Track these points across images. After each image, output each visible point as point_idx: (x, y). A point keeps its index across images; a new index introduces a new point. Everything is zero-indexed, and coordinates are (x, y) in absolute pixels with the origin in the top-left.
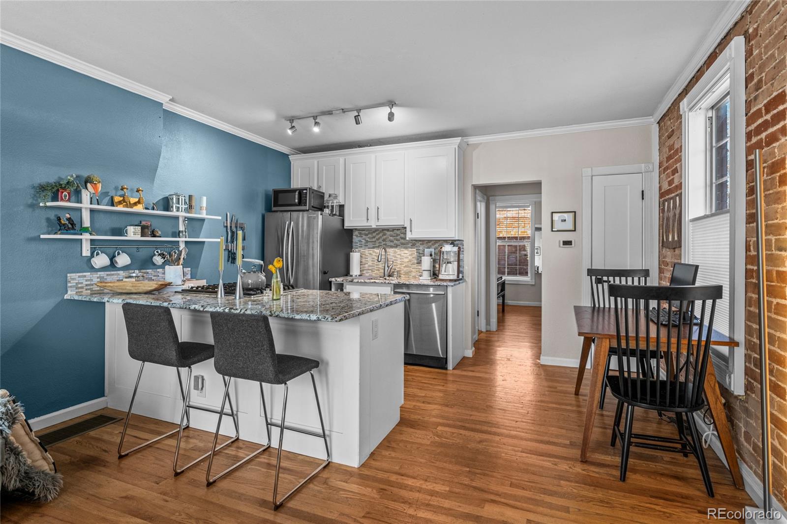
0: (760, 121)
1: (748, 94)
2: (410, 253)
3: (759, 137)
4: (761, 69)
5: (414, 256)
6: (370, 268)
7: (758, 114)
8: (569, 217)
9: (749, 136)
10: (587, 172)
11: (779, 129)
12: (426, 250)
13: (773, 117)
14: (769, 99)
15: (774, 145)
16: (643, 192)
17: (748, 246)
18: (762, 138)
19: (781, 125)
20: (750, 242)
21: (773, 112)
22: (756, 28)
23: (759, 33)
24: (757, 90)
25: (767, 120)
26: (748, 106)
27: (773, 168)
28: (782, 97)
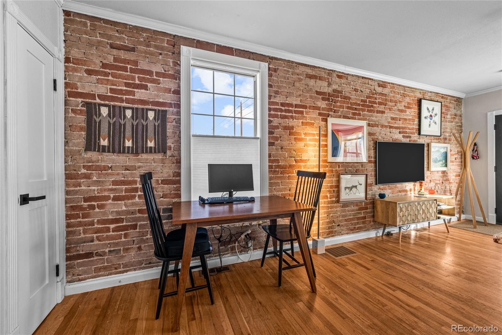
0: (278, 107)
3: (276, 113)
7: (277, 104)
9: (270, 110)
13: (285, 110)
14: (284, 102)
15: (287, 120)
16: (55, 81)
17: (270, 156)
18: (278, 114)
19: (290, 114)
20: (271, 154)
21: (286, 108)
22: (275, 68)
23: (278, 73)
24: (276, 94)
25: (281, 109)
26: (270, 97)
27: (286, 128)
28: (291, 105)
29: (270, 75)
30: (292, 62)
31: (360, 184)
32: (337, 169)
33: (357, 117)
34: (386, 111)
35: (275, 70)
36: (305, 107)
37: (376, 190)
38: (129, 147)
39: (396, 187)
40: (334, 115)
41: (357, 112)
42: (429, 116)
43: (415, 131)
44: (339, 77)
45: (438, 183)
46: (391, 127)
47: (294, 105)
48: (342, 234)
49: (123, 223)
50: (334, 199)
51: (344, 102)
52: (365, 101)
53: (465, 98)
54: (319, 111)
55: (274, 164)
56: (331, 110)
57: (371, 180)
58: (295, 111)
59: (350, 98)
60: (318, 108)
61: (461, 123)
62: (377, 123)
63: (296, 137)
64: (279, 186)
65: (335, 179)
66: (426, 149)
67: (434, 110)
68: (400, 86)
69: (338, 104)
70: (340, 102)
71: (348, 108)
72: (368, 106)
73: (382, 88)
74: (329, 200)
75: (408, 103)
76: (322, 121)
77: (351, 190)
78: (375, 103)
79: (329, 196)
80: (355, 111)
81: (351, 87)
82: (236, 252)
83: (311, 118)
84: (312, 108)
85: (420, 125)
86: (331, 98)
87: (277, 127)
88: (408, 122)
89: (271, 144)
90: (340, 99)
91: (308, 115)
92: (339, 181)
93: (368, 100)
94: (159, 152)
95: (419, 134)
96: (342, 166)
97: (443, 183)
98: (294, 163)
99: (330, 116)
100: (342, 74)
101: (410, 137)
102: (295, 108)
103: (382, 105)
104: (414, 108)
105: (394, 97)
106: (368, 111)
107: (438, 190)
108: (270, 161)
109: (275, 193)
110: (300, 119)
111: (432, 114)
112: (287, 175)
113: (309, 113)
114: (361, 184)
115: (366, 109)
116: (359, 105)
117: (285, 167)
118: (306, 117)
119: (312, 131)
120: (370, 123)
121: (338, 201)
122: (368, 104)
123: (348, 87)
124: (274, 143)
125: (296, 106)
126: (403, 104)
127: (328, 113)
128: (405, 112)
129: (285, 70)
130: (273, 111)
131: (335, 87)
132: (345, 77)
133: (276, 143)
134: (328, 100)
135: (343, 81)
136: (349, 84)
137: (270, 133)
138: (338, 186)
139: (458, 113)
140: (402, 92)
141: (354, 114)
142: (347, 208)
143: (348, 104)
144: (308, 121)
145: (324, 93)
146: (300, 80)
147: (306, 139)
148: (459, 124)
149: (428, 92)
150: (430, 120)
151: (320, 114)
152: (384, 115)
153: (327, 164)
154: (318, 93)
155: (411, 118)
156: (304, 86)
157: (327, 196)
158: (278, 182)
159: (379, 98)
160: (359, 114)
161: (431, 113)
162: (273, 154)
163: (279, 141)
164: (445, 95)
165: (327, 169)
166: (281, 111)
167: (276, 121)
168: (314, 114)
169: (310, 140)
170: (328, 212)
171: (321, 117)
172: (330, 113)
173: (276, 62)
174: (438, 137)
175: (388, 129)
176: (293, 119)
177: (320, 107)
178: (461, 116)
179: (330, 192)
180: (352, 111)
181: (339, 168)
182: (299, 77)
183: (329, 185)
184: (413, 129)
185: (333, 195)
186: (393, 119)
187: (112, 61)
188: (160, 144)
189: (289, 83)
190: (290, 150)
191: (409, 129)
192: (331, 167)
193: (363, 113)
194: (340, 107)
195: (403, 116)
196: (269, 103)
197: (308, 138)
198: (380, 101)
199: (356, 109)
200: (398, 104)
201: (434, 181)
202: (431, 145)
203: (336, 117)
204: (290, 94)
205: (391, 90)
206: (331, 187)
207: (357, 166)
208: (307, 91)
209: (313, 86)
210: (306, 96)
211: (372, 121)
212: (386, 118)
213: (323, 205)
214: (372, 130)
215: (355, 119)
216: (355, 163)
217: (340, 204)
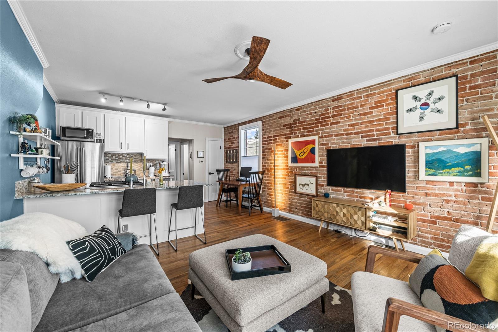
1: (262, 133)
2: (139, 165)
3: (265, 143)
4: (266, 129)
5: (141, 167)
6: (115, 173)
7: (265, 138)
8: (202, 153)
9: (263, 141)
10: (207, 139)
11: (271, 142)
12: (148, 164)
14: (268, 136)
15: (269, 145)
16: (220, 147)
24: (265, 133)
26: (263, 135)
27: (269, 149)
28: (271, 137)
29: (263, 125)
30: (272, 114)
31: (311, 183)
32: (296, 171)
33: (311, 133)
34: (341, 121)
35: (265, 122)
36: (277, 136)
37: (329, 190)
38: (231, 162)
39: (353, 192)
41: (312, 130)
42: (418, 107)
43: (390, 131)
44: (297, 110)
45: (449, 201)
46: (347, 134)
48: (298, 215)
50: (293, 190)
51: (301, 126)
52: (319, 119)
54: (284, 136)
56: (292, 134)
58: (273, 139)
59: (304, 122)
60: (285, 135)
62: (331, 134)
68: (362, 89)
69: (297, 128)
70: (298, 126)
71: (304, 129)
72: (322, 122)
73: (337, 101)
74: (290, 190)
75: (376, 102)
76: (287, 142)
77: (304, 186)
78: (329, 117)
84: (281, 135)
85: (397, 122)
86: (292, 126)
87: (266, 149)
88: (375, 123)
89: (263, 158)
90: (298, 125)
92: (295, 179)
93: (321, 117)
95: (397, 134)
96: (299, 169)
97: (469, 202)
100: (299, 107)
101: (379, 139)
103: (336, 117)
105: (352, 104)
106: (321, 126)
107: (451, 211)
108: (263, 166)
110: (275, 143)
111: (428, 101)
113: (279, 139)
115: (319, 125)
116: (313, 124)
118: (278, 141)
119: (281, 148)
120: (323, 136)
121: (295, 192)
122: (321, 120)
123: (304, 114)
125: (273, 137)
126: (367, 106)
128: (372, 113)
129: (269, 120)
131: (294, 118)
132: (302, 108)
134: (290, 127)
135: (299, 111)
136: (305, 111)
137: (263, 152)
138: (295, 182)
141: (308, 132)
142: (302, 199)
144: (279, 143)
145: (287, 124)
150: (422, 111)
152: (339, 125)
153: (289, 168)
154: (284, 126)
155: (382, 117)
156: (277, 124)
157: (289, 188)
158: (266, 176)
160: (313, 131)
161: (423, 101)
162: (264, 162)
165: (289, 171)
166: (267, 141)
167: (265, 147)
168: (282, 139)
169: (280, 154)
170: (289, 197)
171: (286, 140)
172: (291, 136)
173: (264, 118)
174: (454, 130)
175: (345, 136)
176: (272, 144)
179: (290, 185)
180: (307, 130)
182: (275, 121)
184: (388, 129)
185: (292, 188)
186: (351, 125)
187: (230, 137)
188: (236, 161)
189: (271, 126)
190: (271, 160)
191: (378, 130)
192: (291, 170)
193: (317, 129)
194: (298, 130)
195: (367, 118)
196: (263, 139)
197: (279, 153)
198: (334, 113)
199: (310, 128)
200: (360, 108)
201: (437, 195)
202: (422, 145)
203: (295, 137)
204: (271, 131)
205: (348, 99)
206: (291, 182)
207: (311, 170)
208: (278, 127)
209: (282, 123)
210: (278, 130)
211: (325, 133)
212: (342, 126)
213: (286, 193)
214: (324, 140)
215: (309, 135)
216: (309, 167)
217: (297, 195)
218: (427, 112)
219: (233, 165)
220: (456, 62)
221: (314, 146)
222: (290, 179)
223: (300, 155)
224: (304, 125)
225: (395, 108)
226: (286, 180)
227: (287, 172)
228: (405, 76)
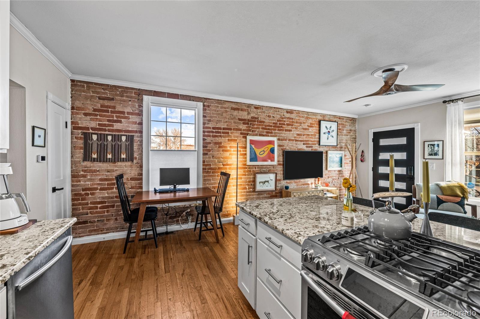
0: (210, 130)
3: (209, 134)
4: (211, 117)
7: (209, 128)
8: (42, 134)
9: (204, 132)
10: (50, 96)
11: (218, 135)
13: (216, 132)
14: (215, 126)
15: (217, 138)
16: (66, 123)
17: (204, 162)
18: (210, 135)
19: (219, 134)
20: (205, 160)
21: (216, 130)
22: (209, 105)
23: (210, 108)
24: (209, 122)
25: (213, 131)
26: (204, 124)
27: (216, 143)
28: (220, 128)
29: (204, 110)
30: (221, 100)
32: (254, 169)
33: (269, 134)
34: (292, 130)
35: (208, 106)
36: (230, 129)
37: (284, 183)
38: (109, 158)
39: (300, 181)
40: (252, 133)
41: (270, 131)
42: (327, 132)
43: (316, 143)
44: (256, 108)
45: (334, 179)
46: (296, 141)
47: (222, 128)
49: (106, 204)
50: (251, 190)
51: (260, 125)
52: (276, 124)
53: (358, 118)
54: (241, 132)
55: (207, 167)
56: (250, 130)
57: (280, 176)
58: (222, 132)
59: (264, 122)
60: (240, 130)
61: (356, 136)
62: (286, 138)
63: (223, 149)
64: (211, 181)
65: (252, 176)
66: (324, 155)
67: (332, 128)
68: (304, 112)
69: (255, 126)
70: (257, 125)
71: (263, 128)
72: (279, 127)
73: (290, 114)
74: (248, 190)
75: (311, 124)
76: (243, 138)
77: (264, 183)
78: (284, 124)
79: (247, 188)
80: (268, 131)
81: (265, 114)
82: (180, 223)
83: (234, 136)
84: (235, 130)
85: (319, 138)
86: (249, 122)
87: (210, 143)
88: (310, 137)
89: (204, 154)
90: (256, 123)
91: (232, 134)
92: (255, 178)
93: (278, 123)
94: (129, 161)
95: (319, 145)
96: (258, 168)
97: (339, 178)
98: (222, 166)
99: (249, 135)
100: (258, 106)
101: (312, 147)
102: (223, 130)
103: (289, 126)
104: (315, 127)
105: (299, 120)
106: (278, 130)
107: (334, 184)
108: (203, 165)
109: (208, 186)
110: (227, 137)
111: (330, 131)
112: (217, 174)
113: (233, 133)
114: (272, 180)
115: (277, 129)
116: (271, 126)
117: (215, 169)
118: (231, 136)
119: (235, 144)
120: (280, 139)
121: (254, 191)
122: (278, 125)
123: (263, 115)
124: (207, 153)
125: (224, 129)
126: (307, 124)
127: (247, 132)
128: (308, 129)
129: (216, 106)
130: (207, 133)
131: (252, 115)
132: (261, 108)
133: (209, 153)
134: (248, 124)
135: (259, 111)
136: (264, 112)
137: (204, 147)
138: (254, 181)
139: (353, 129)
140: (306, 116)
141: (267, 132)
142: (261, 196)
143: (263, 126)
144: (232, 138)
145: (245, 119)
146: (226, 112)
147: (231, 150)
148: (353, 137)
149: (328, 115)
150: (328, 135)
151: (241, 134)
152: (291, 132)
153: (247, 167)
154: (240, 119)
155: (313, 134)
156: (229, 115)
157: (246, 188)
158: (210, 179)
159: (287, 121)
160: (272, 133)
161: (329, 130)
162: (207, 161)
163: (211, 152)
164: (341, 116)
165: (246, 170)
166: (213, 132)
167: (209, 139)
168: (237, 134)
169: (233, 151)
170: (247, 198)
171: (242, 136)
172: (249, 132)
173: (209, 101)
174: (335, 147)
175: (294, 142)
176: (221, 138)
177: (241, 129)
178: (355, 131)
179: (248, 185)
180: (266, 131)
181: (255, 169)
182: (226, 110)
183: (248, 180)
184: (314, 141)
185: (250, 187)
186: (298, 135)
187: (100, 107)
188: (130, 156)
189: (219, 114)
190: (219, 158)
191: (311, 141)
192: (249, 168)
193: (275, 131)
194: (257, 128)
195: (306, 132)
196: (204, 128)
197: (232, 149)
198: (288, 123)
199: (269, 129)
200: (303, 124)
201: (331, 177)
202: (329, 152)
203: (253, 135)
204: (219, 121)
205: (297, 115)
206: (249, 182)
207: (270, 168)
208: (232, 119)
209: (236, 115)
210: (231, 122)
211: (281, 136)
212: (293, 134)
213: (243, 194)
214: (281, 143)
215: (268, 136)
216: (268, 165)
217: (256, 193)
218: (330, 135)
219: (116, 166)
220: (336, 116)
221: (274, 147)
222: (248, 178)
223: (260, 154)
224: (263, 125)
225: (318, 130)
226: (243, 180)
227: (244, 172)
228: (322, 114)
